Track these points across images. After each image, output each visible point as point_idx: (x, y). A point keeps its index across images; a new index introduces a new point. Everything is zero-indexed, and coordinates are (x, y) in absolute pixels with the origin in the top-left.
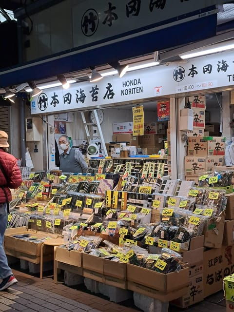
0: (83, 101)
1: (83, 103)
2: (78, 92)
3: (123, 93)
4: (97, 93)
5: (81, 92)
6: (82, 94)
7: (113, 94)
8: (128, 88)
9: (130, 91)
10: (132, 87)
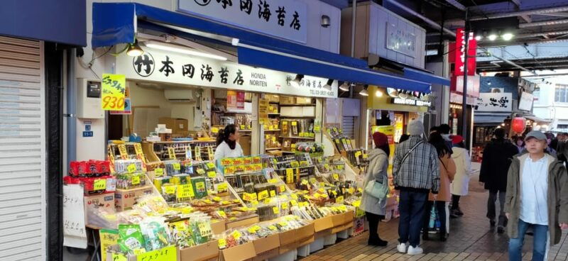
0: (210, 80)
1: (210, 81)
2: (204, 67)
3: (252, 83)
4: (226, 75)
5: (208, 68)
6: (209, 71)
7: (242, 81)
8: (256, 80)
9: (257, 83)
10: (259, 80)
